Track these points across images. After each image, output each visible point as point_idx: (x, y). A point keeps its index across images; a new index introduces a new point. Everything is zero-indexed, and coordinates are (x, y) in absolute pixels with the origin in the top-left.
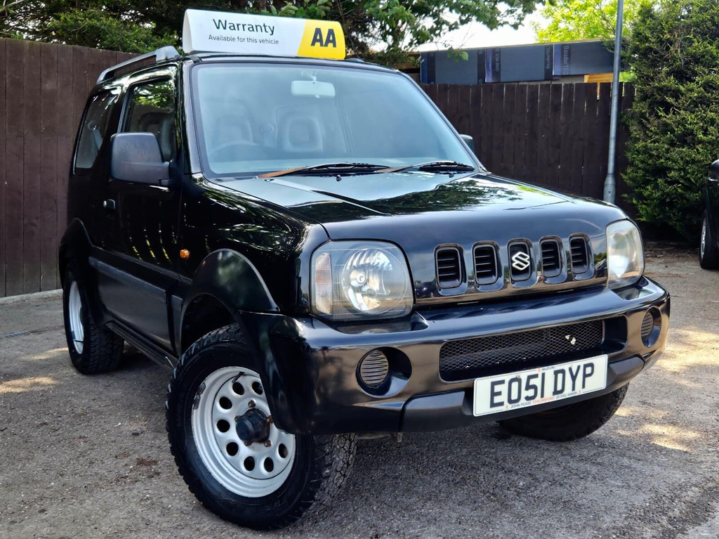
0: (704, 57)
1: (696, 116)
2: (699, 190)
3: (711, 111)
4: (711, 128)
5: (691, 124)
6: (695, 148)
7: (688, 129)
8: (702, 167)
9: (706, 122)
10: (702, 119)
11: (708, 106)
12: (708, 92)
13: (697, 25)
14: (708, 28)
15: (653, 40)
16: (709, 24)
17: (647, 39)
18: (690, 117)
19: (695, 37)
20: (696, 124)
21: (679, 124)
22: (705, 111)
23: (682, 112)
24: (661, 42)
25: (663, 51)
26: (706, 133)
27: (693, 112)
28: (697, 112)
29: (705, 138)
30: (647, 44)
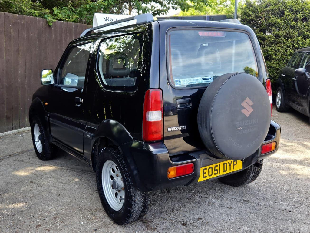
0: (275, 24)
1: (272, 48)
2: (273, 79)
3: (278, 46)
4: (278, 54)
5: (270, 52)
6: (272, 61)
7: (269, 54)
8: (275, 69)
9: (276, 51)
10: (275, 50)
11: (276, 44)
12: (277, 39)
13: (272, 10)
14: (277, 12)
15: (253, 16)
16: (277, 10)
17: (250, 15)
18: (270, 49)
19: (271, 15)
20: (272, 52)
21: (265, 52)
22: (276, 46)
23: (266, 47)
24: (257, 17)
25: (257, 20)
26: (276, 55)
27: (271, 47)
28: (272, 46)
29: (276, 57)
30: (251, 18)
